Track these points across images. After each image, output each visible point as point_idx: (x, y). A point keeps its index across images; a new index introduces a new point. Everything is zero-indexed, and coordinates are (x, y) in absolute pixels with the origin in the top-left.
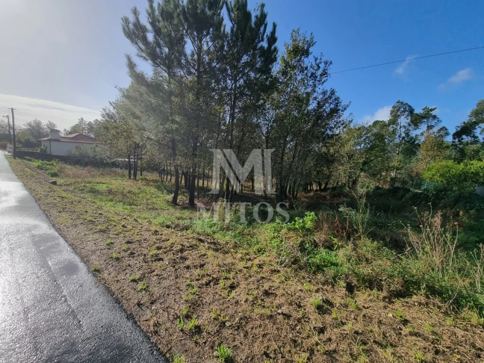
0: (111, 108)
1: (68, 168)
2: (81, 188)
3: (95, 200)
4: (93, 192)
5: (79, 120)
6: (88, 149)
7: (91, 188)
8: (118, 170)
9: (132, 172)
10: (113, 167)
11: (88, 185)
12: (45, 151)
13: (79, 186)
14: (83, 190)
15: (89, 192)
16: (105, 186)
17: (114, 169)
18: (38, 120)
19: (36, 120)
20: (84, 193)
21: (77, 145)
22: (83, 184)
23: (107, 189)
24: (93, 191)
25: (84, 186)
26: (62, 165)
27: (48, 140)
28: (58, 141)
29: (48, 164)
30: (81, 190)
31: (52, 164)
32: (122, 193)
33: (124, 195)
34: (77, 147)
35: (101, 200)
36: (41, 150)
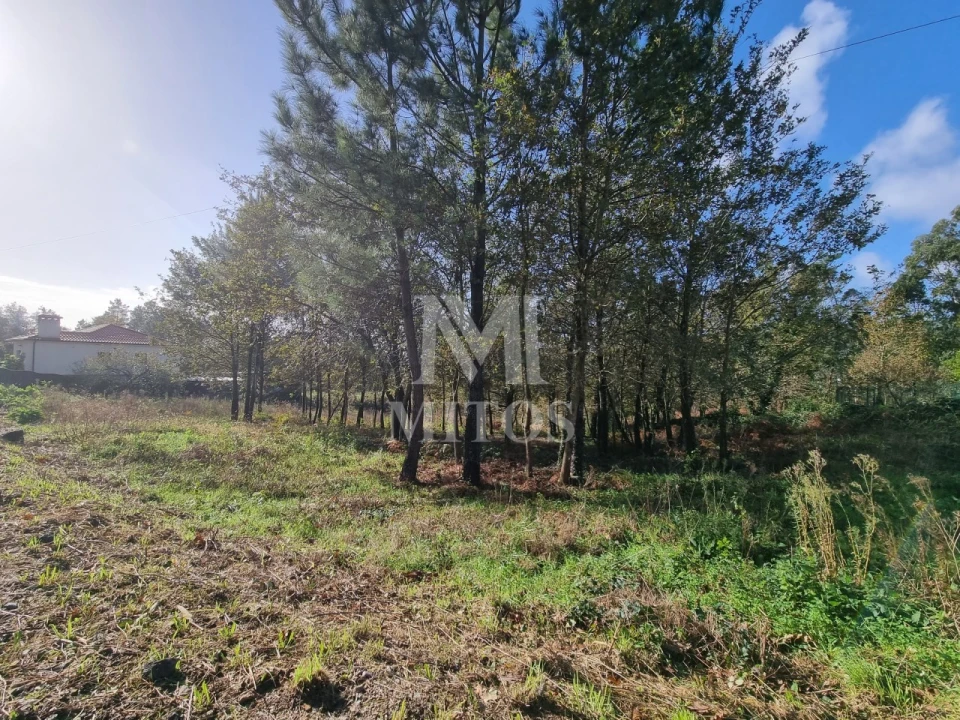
0: (197, 252)
1: (74, 402)
2: (105, 449)
3: (156, 489)
4: (148, 460)
5: (111, 303)
6: (131, 357)
7: (142, 446)
8: (204, 402)
9: (242, 405)
10: (189, 395)
11: (129, 437)
12: (20, 364)
13: (98, 441)
14: (114, 454)
15: (134, 460)
16: (183, 438)
17: (190, 400)
18: (17, 305)
19: (13, 305)
20: (113, 464)
21: (102, 349)
22: (113, 437)
23: (190, 447)
24: (146, 456)
25: (117, 442)
26: (58, 395)
27: (30, 339)
28: (57, 340)
29: (18, 394)
30: (106, 455)
31: (31, 393)
32: (241, 458)
33: (245, 463)
34: (100, 354)
35: (179, 486)
36: (10, 362)
